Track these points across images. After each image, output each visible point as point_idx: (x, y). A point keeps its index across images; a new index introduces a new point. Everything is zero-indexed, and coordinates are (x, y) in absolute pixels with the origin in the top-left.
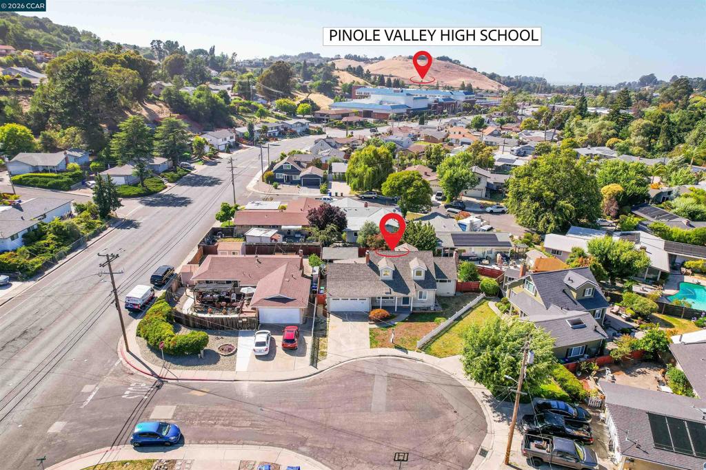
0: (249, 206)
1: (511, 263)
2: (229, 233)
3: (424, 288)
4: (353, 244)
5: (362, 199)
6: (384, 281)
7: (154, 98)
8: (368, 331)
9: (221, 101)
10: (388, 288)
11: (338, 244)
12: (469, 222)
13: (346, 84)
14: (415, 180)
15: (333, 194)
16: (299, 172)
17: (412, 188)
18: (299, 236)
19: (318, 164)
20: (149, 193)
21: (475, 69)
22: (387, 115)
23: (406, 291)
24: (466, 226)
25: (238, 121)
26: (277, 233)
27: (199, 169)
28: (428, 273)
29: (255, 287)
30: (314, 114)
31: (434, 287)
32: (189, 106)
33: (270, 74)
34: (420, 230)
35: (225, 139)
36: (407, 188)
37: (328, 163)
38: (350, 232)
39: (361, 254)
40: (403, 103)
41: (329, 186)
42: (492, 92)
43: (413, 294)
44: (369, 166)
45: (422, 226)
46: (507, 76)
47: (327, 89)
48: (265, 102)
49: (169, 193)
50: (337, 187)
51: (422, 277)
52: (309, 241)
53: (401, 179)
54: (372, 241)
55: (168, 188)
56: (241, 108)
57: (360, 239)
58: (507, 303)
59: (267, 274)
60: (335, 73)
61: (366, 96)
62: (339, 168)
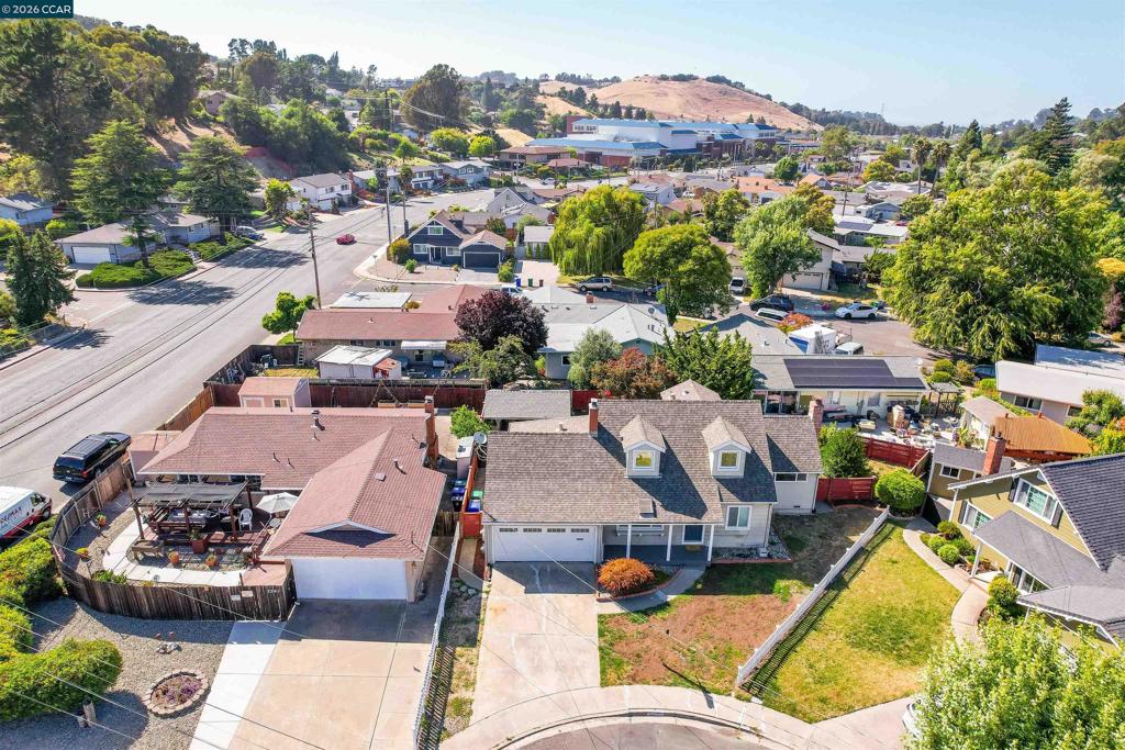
0: (344, 301)
1: (927, 427)
2: (287, 357)
3: (743, 498)
4: (561, 383)
5: (582, 291)
6: (637, 480)
7: (205, 118)
8: (595, 626)
9: (332, 125)
10: (649, 499)
11: (525, 382)
12: (814, 336)
13: (557, 116)
14: (696, 244)
15: (524, 283)
16: (458, 241)
17: (690, 262)
18: (442, 363)
19: (498, 228)
20: (154, 278)
21: (768, 97)
22: (628, 158)
23: (698, 508)
24: (806, 343)
25: (364, 163)
26: (390, 356)
27: (273, 238)
28: (752, 459)
29: (297, 493)
30: (498, 155)
31: (770, 496)
32: (271, 133)
33: (424, 87)
34: (716, 349)
35: (332, 190)
36: (679, 262)
37: (518, 227)
38: (554, 354)
39: (579, 407)
40: (653, 140)
41: (516, 268)
42: (799, 132)
43: (715, 516)
44: (597, 226)
45: (719, 340)
46: (820, 109)
47: (525, 123)
48: (415, 136)
49: (196, 280)
50: (530, 269)
51: (737, 470)
52: (460, 375)
53: (667, 242)
54: (603, 375)
55: (200, 271)
56: (368, 141)
57: (575, 371)
58: (954, 536)
59: (336, 458)
60: (539, 99)
61: (591, 130)
62: (538, 235)
